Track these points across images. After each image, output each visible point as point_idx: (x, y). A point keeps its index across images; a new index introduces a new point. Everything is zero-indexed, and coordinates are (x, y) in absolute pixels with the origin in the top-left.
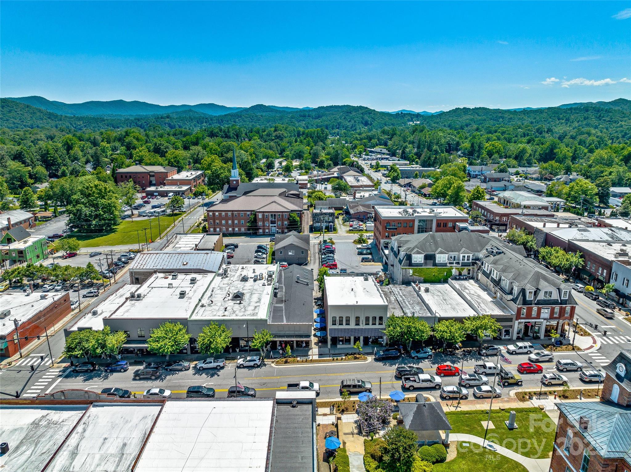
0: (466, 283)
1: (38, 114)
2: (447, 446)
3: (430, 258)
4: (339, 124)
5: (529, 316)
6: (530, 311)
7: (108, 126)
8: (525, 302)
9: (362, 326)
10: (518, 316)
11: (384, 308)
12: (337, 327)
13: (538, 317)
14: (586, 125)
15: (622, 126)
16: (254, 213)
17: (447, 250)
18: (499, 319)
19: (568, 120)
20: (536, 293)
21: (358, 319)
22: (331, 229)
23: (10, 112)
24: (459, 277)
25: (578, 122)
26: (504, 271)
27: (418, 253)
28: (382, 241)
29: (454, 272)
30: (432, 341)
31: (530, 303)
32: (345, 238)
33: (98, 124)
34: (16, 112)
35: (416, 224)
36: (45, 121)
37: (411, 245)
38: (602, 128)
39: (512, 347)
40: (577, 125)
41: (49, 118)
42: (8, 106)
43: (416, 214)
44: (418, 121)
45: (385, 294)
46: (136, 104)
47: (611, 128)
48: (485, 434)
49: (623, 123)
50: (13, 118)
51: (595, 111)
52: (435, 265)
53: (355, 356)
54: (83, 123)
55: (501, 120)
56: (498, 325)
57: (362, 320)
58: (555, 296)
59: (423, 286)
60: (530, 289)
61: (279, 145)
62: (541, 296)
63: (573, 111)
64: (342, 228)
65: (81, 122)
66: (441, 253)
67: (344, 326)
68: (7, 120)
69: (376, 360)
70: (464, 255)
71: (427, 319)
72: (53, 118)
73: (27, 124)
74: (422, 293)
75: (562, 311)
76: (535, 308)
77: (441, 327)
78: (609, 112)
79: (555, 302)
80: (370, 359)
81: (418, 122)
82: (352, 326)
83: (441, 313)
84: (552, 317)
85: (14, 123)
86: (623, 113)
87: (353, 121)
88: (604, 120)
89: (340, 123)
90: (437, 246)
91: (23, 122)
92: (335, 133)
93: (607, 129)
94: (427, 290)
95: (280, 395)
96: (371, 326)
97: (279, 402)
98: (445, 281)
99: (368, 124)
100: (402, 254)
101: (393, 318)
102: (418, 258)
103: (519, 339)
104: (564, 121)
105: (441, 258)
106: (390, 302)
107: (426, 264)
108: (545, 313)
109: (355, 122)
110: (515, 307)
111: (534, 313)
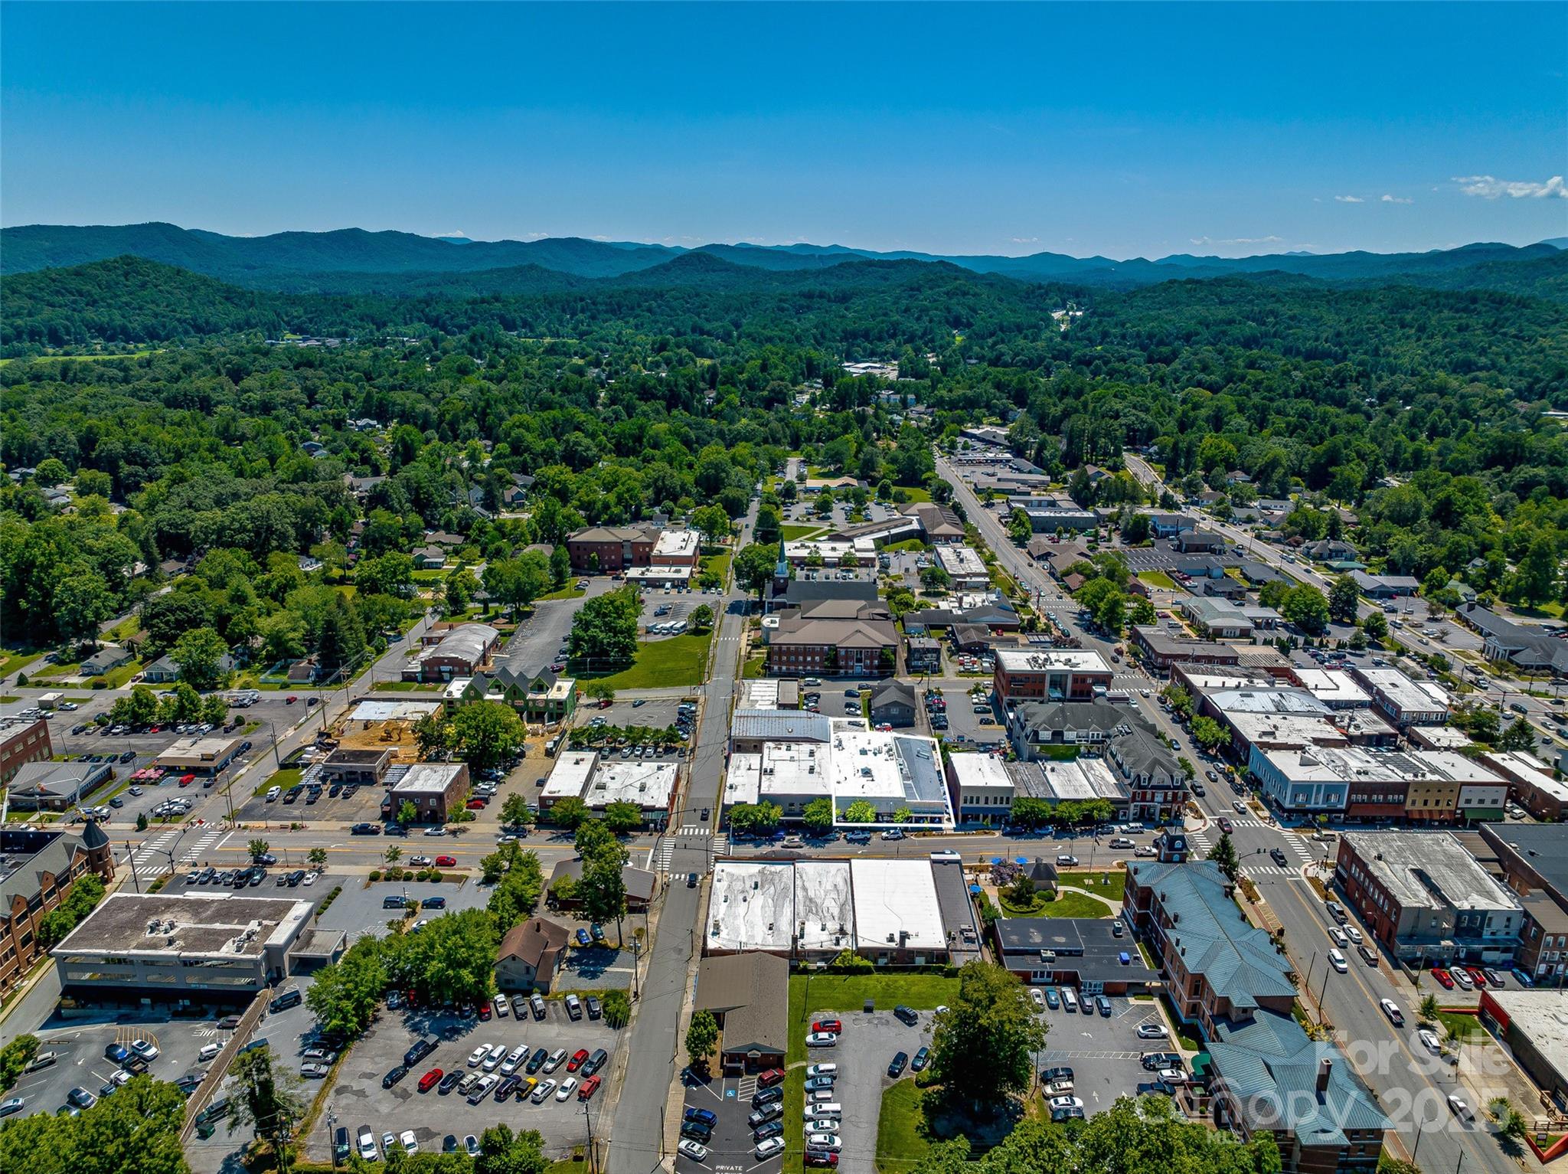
0: (1093, 762)
1: (203, 290)
2: (1056, 892)
3: (1058, 735)
4: (895, 325)
5: (1144, 799)
6: (1144, 794)
7: (362, 320)
8: (1140, 787)
9: (991, 805)
10: (1134, 800)
11: (1011, 789)
12: (968, 805)
13: (1152, 800)
14: (1460, 345)
15: (1542, 350)
16: (834, 648)
17: (1078, 726)
18: (1113, 801)
19: (1422, 329)
20: (1150, 779)
21: (987, 799)
22: (937, 670)
23: (143, 286)
24: (1089, 755)
25: (1445, 336)
26: (1127, 755)
27: (1046, 729)
28: (1006, 699)
29: (1082, 749)
30: (1052, 820)
31: (1145, 788)
32: (955, 685)
33: (339, 316)
34: (156, 286)
35: (1048, 679)
36: (220, 307)
37: (1038, 719)
38: (1497, 354)
39: (1124, 827)
40: (1440, 346)
41: (227, 299)
42: (138, 273)
43: (1048, 667)
44: (1079, 310)
45: (1011, 773)
46: (393, 240)
47: (1518, 355)
48: (1087, 888)
49: (1545, 343)
50: (153, 302)
51: (1493, 302)
52: (1063, 742)
53: (985, 830)
54: (306, 312)
55: (1271, 319)
56: (1112, 807)
57: (991, 799)
58: (1168, 782)
59: (1049, 765)
60: (1144, 774)
61: (787, 425)
62: (1154, 782)
63: (1442, 300)
64: (950, 668)
65: (301, 311)
66: (1070, 730)
67: (975, 805)
68: (141, 308)
69: (1004, 835)
70: (1095, 732)
71: (1050, 800)
72: (236, 301)
73: (184, 317)
74: (1048, 774)
75: (1175, 795)
76: (1149, 792)
77: (1061, 808)
78: (1524, 306)
79: (1168, 788)
80: (998, 834)
81: (1079, 314)
82: (982, 804)
83: (1061, 795)
84: (1165, 801)
85: (156, 315)
86: (1556, 312)
87: (926, 319)
88: (1505, 334)
89: (898, 323)
90: (1065, 720)
91: (174, 311)
92: (885, 353)
93: (1507, 359)
94: (1053, 770)
95: (933, 856)
96: (998, 805)
97: (934, 862)
98: (1072, 759)
99: (962, 324)
100: (1029, 730)
101: (1018, 798)
102: (1046, 735)
103: (1135, 820)
104: (1413, 331)
105: (1070, 735)
106: (1015, 781)
107: (1053, 741)
108: (1159, 797)
109: (931, 321)
110: (1131, 790)
111: (1149, 797)
